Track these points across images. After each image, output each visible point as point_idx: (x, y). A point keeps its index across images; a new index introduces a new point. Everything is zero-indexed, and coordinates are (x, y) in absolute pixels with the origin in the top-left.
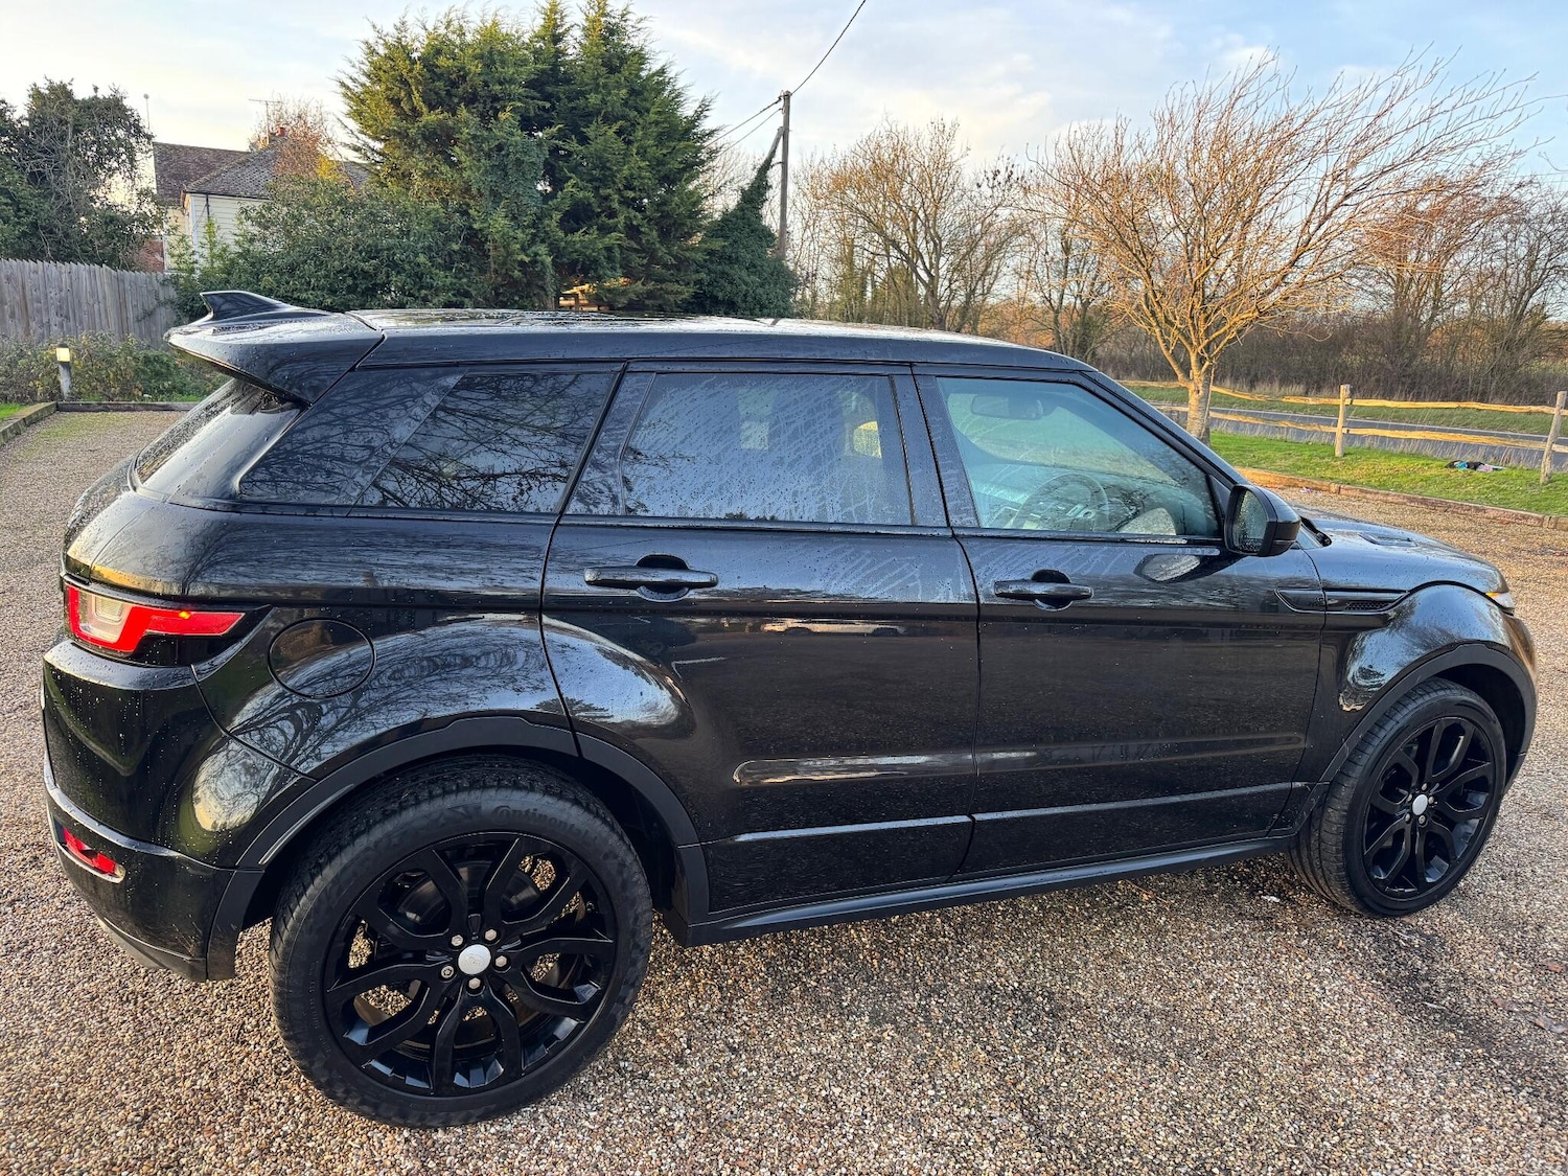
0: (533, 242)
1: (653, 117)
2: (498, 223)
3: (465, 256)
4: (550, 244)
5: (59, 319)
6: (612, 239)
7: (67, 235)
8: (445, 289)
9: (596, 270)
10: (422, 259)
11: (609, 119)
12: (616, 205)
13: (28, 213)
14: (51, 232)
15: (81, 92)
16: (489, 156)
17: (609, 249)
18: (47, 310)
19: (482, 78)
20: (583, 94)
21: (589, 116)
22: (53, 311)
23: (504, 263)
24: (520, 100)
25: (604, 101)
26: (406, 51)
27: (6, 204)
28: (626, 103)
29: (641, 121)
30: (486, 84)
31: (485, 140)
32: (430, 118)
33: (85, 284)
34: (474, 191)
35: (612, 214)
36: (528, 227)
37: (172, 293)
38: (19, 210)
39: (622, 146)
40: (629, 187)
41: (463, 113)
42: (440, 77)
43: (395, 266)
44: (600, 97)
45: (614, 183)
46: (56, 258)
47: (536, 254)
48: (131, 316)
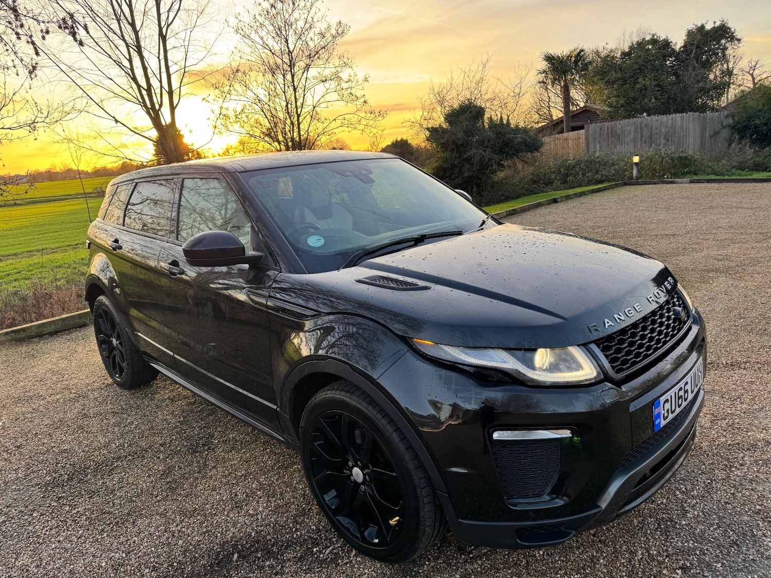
5: (665, 141)
7: (683, 100)
13: (667, 93)
14: (676, 100)
15: (709, 27)
18: (660, 138)
22: (662, 138)
33: (679, 123)
37: (730, 121)
38: (664, 92)
46: (677, 111)
48: (707, 135)
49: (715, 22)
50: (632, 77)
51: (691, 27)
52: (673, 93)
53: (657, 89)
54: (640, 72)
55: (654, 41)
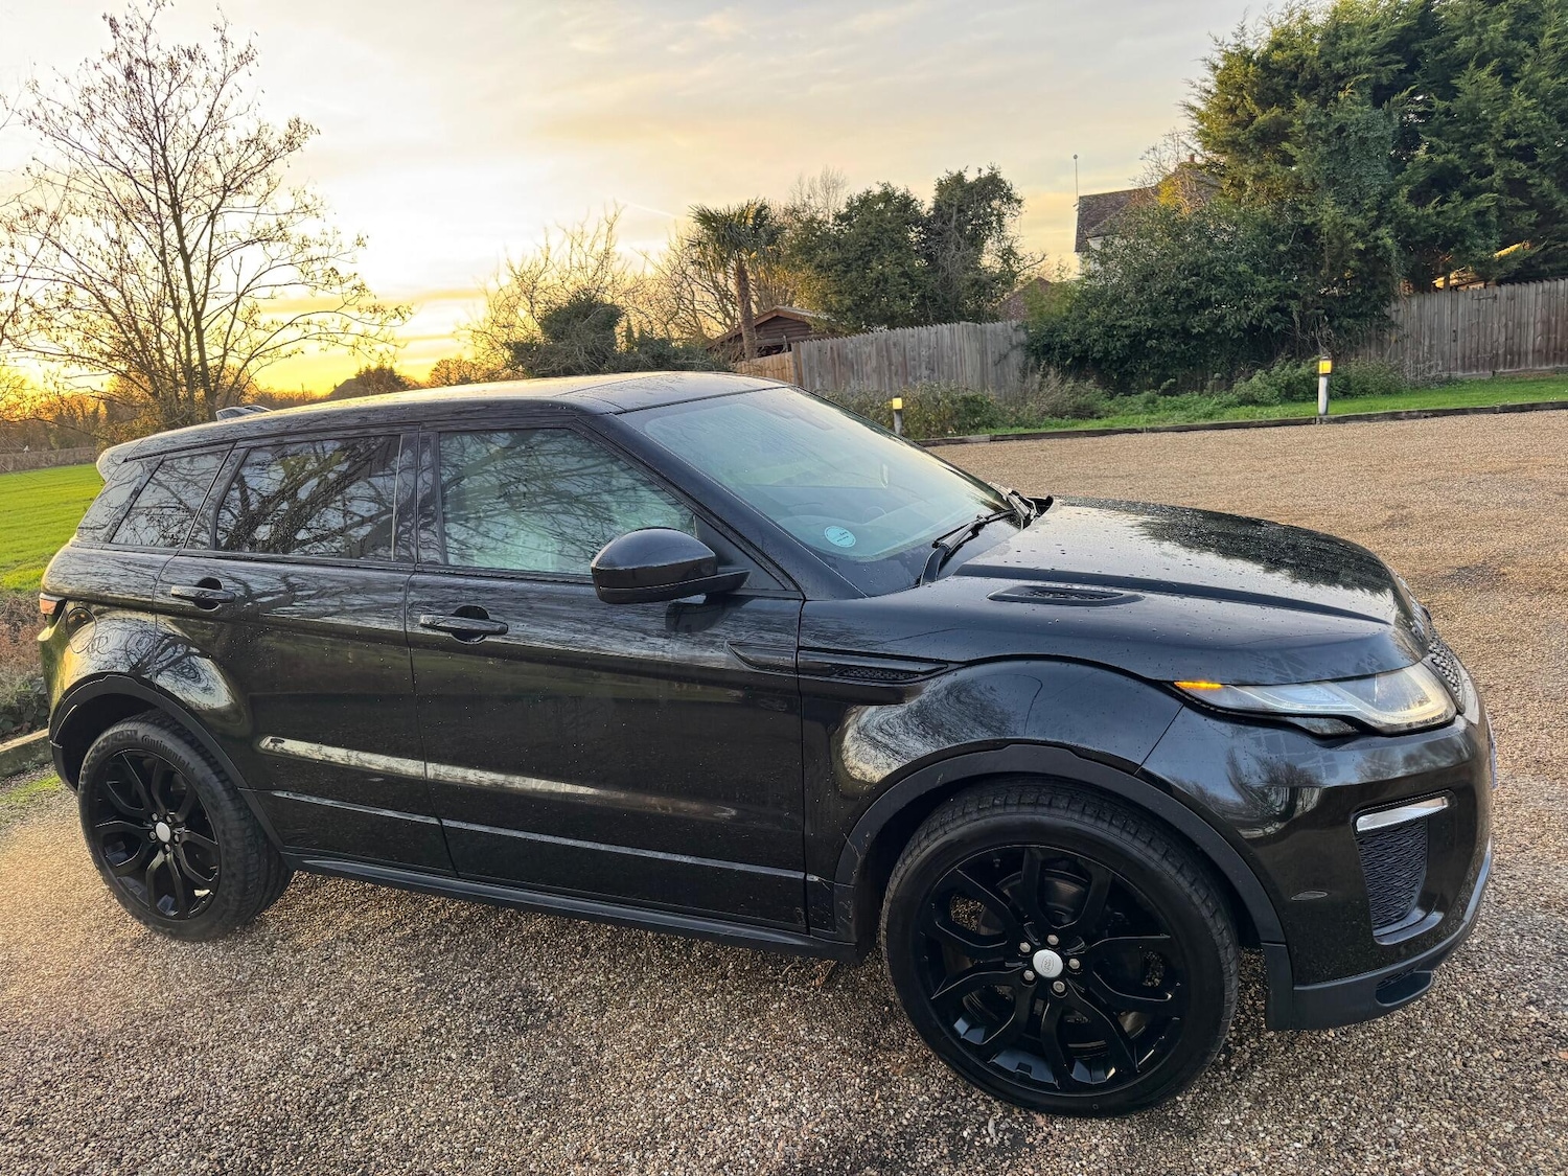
0: (1376, 225)
1: (1546, 42)
2: (1328, 212)
3: (1294, 255)
4: (1398, 224)
5: (927, 372)
6: (1485, 200)
7: (946, 302)
8: (1268, 293)
9: (1463, 242)
10: (1242, 267)
11: (1481, 64)
12: (1490, 161)
13: (920, 288)
14: (935, 300)
15: (971, 177)
16: (1326, 142)
17: (1479, 214)
18: (920, 366)
19: (1322, 61)
20: (1452, 42)
21: (1460, 64)
22: (924, 366)
23: (1340, 254)
24: (1369, 71)
25: (1480, 42)
26: (1246, 58)
27: (905, 284)
28: (1513, 34)
29: (1531, 51)
30: (1328, 64)
31: (1322, 126)
32: (1262, 119)
33: (947, 340)
34: (1306, 183)
35: (1490, 171)
36: (1370, 210)
37: (1023, 336)
38: (914, 287)
39: (1499, 88)
40: (1510, 134)
41: (1301, 103)
42: (1279, 72)
43: (1215, 280)
44: (1475, 37)
45: (1491, 135)
46: (939, 320)
47: (1377, 238)
48: (990, 361)
49: (980, 170)
50: (859, 258)
51: (943, 176)
52: (928, 288)
53: (903, 280)
54: (873, 250)
55: (887, 197)
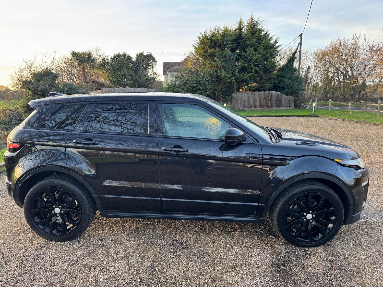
0: (232, 77)
1: (262, 44)
2: (223, 73)
3: (216, 81)
4: (236, 77)
6: (251, 74)
7: (140, 83)
8: (211, 89)
9: (247, 82)
10: (206, 83)
11: (251, 46)
12: (252, 66)
13: (134, 78)
14: (137, 82)
15: (145, 54)
16: (223, 58)
17: (250, 77)
19: (222, 41)
20: (245, 41)
21: (247, 46)
23: (225, 82)
24: (231, 44)
25: (250, 42)
26: (206, 37)
27: (130, 77)
28: (256, 42)
29: (259, 46)
30: (223, 42)
31: (222, 55)
32: (210, 51)
34: (219, 66)
35: (252, 68)
36: (231, 73)
38: (132, 78)
39: (254, 52)
40: (256, 62)
41: (218, 49)
42: (213, 42)
43: (201, 85)
44: (250, 41)
45: (252, 61)
46: (138, 87)
47: (232, 80)
49: (147, 53)
50: (118, 69)
51: (138, 53)
52: (136, 79)
53: (129, 76)
54: (122, 68)
55: (124, 55)
